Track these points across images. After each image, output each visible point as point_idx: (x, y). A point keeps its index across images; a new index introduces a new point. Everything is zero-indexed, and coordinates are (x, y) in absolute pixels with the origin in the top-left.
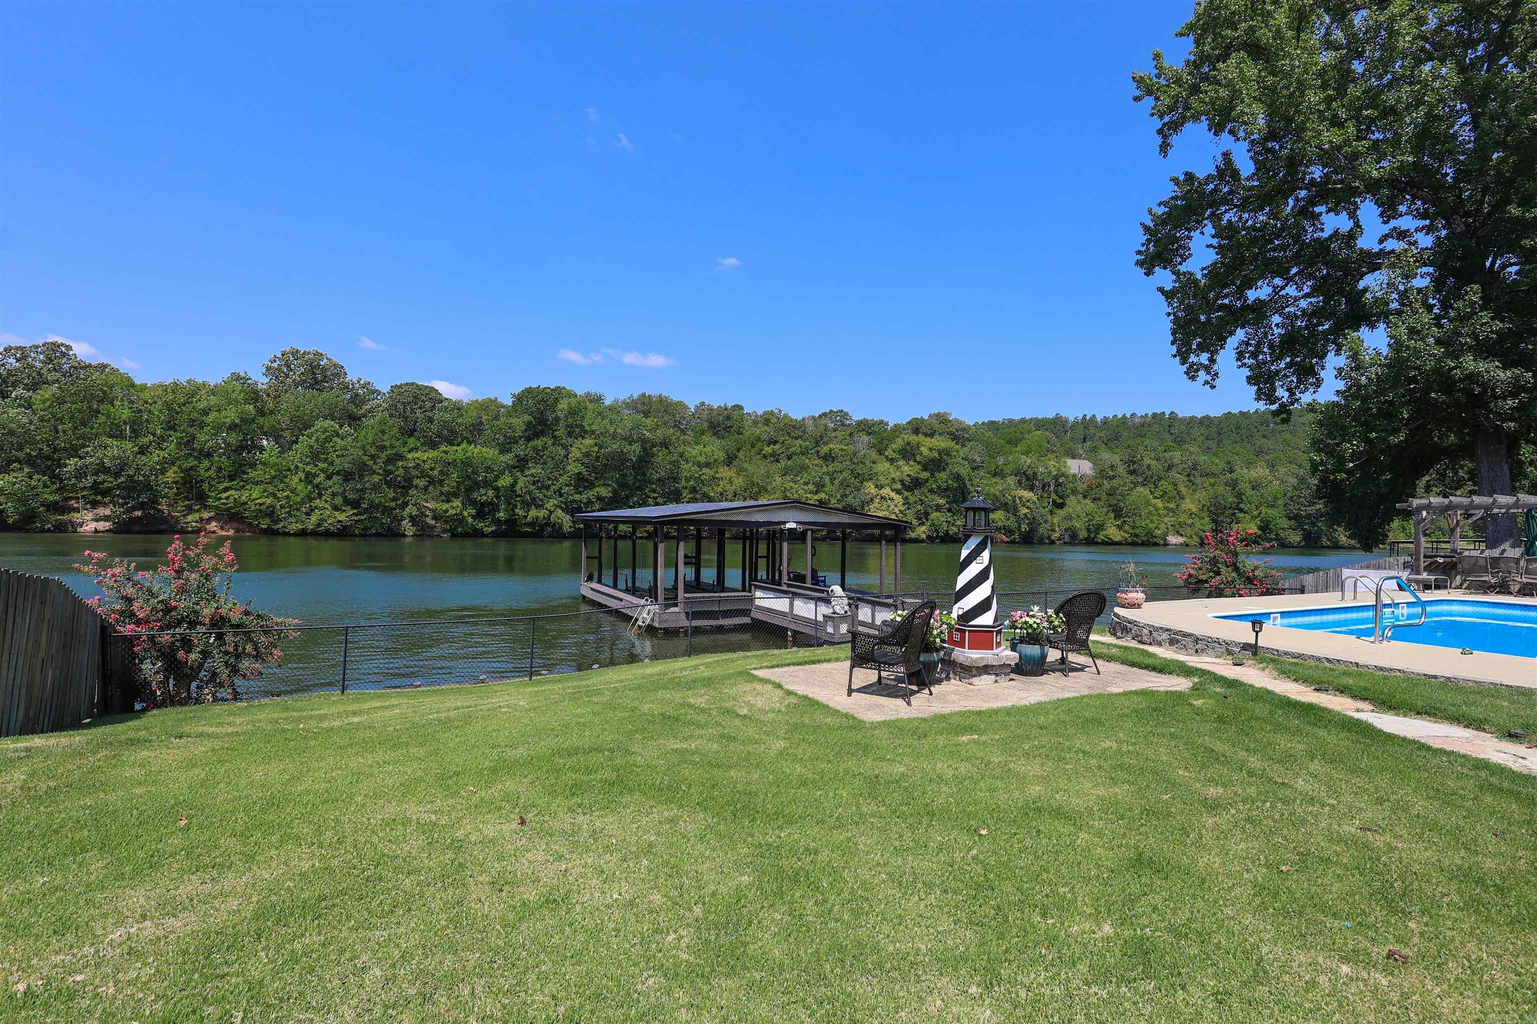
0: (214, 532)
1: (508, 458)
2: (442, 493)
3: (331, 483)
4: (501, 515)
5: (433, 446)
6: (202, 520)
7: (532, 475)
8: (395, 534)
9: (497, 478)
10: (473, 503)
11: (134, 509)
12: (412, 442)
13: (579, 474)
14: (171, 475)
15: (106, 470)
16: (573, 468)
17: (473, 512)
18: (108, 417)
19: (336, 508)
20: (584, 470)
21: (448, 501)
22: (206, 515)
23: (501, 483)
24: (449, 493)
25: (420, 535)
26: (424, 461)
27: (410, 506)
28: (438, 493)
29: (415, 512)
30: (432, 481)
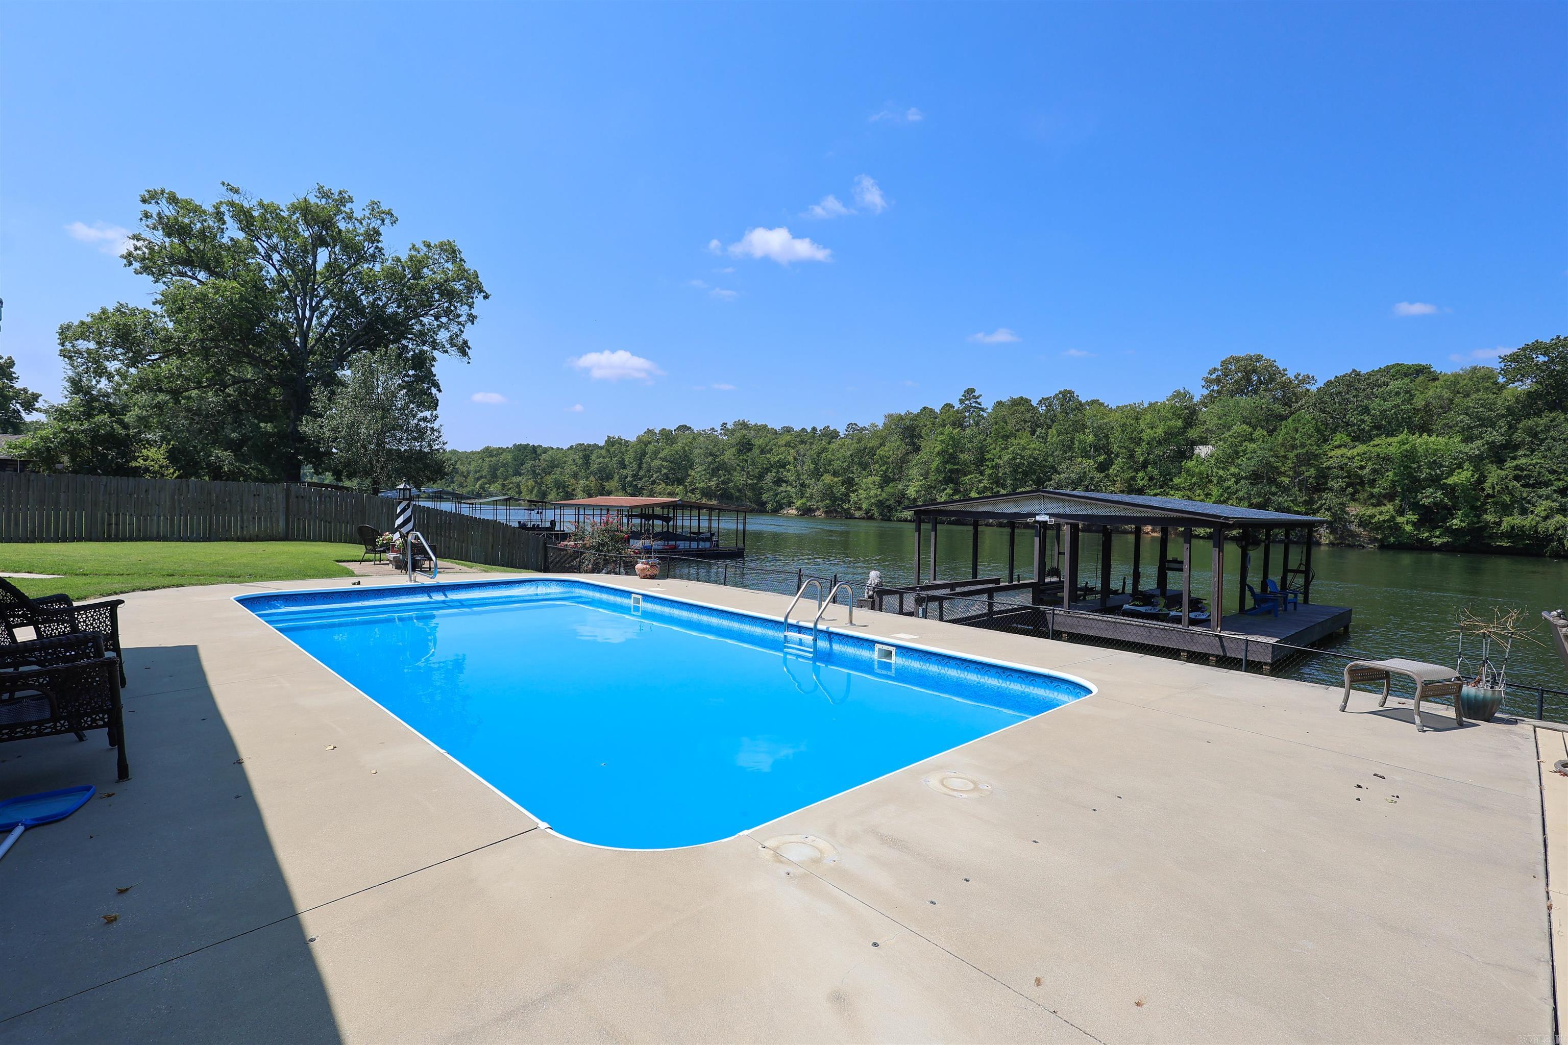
1: (1475, 448)
2: (1372, 496)
3: (1238, 487)
4: (1456, 523)
5: (1360, 437)
9: (1449, 474)
10: (1416, 507)
12: (1339, 438)
17: (1414, 518)
18: (1080, 441)
21: (1379, 504)
23: (1450, 481)
24: (1380, 494)
25: (1338, 544)
26: (1351, 458)
27: (1323, 510)
28: (1366, 495)
29: (1327, 516)
30: (1358, 482)
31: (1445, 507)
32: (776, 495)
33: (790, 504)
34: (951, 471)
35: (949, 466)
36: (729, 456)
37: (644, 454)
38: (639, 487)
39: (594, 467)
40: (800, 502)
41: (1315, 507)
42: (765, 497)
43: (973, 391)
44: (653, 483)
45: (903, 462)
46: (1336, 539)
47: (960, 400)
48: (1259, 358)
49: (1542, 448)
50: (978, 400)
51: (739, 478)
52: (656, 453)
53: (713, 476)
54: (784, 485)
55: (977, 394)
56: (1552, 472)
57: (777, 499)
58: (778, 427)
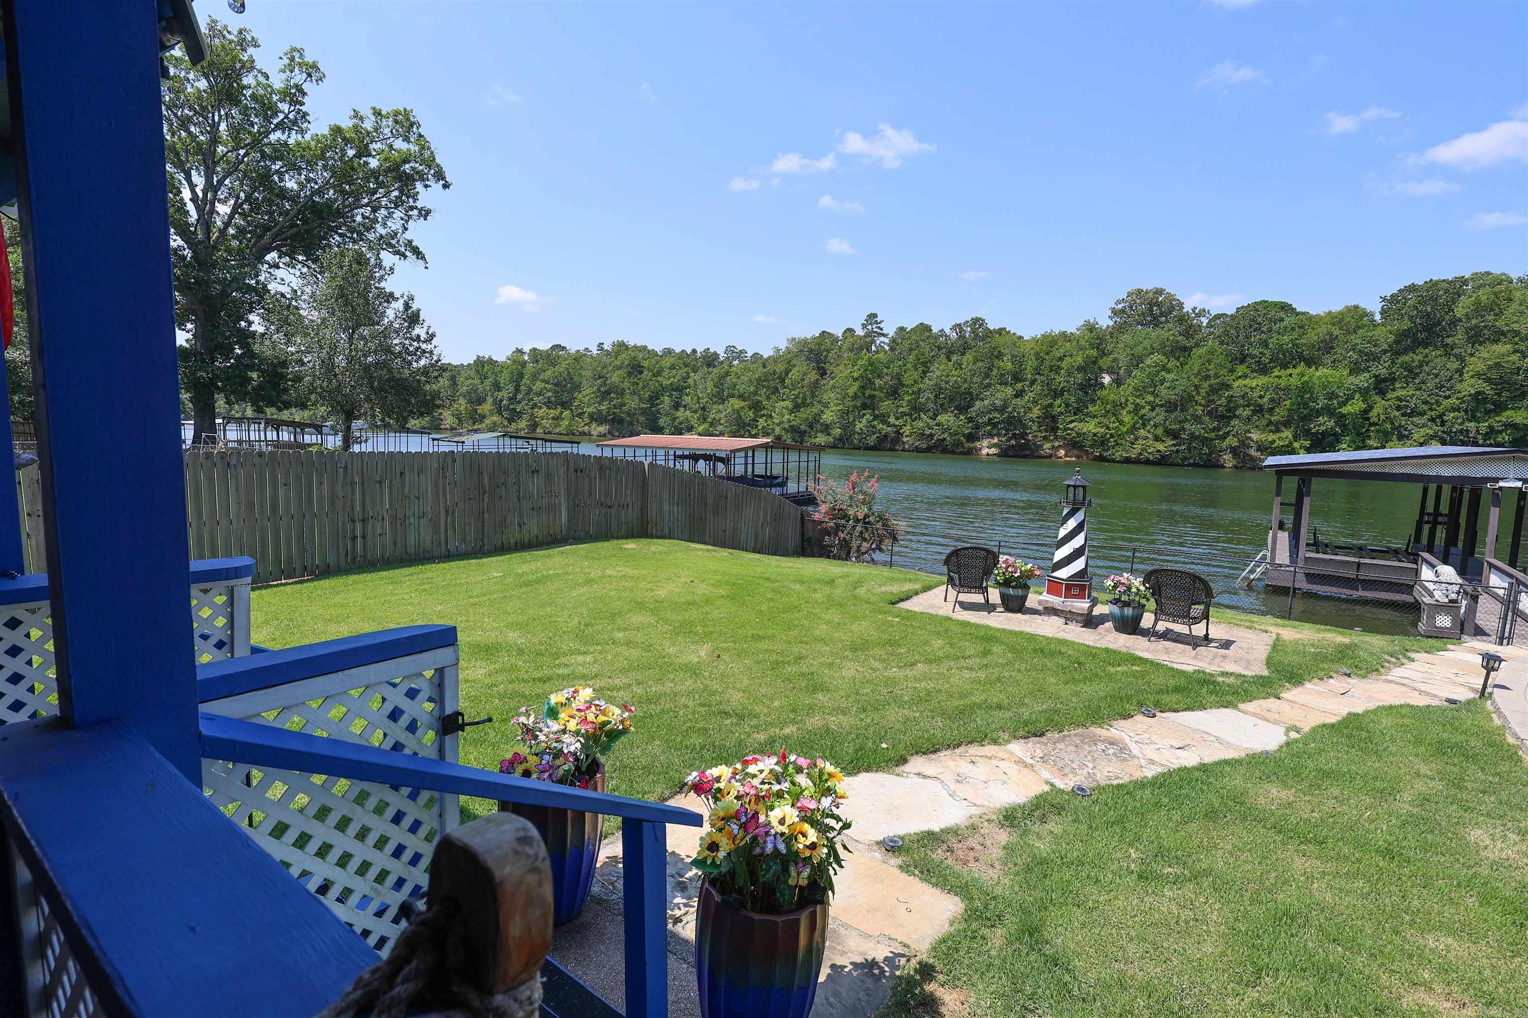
0: (1061, 458)
1: (1363, 380)
2: (1270, 423)
3: (1154, 414)
5: (1264, 370)
6: (1053, 447)
7: (1399, 399)
8: (1211, 464)
9: (1343, 404)
10: (1307, 433)
11: (1011, 438)
12: (1241, 369)
13: (1478, 393)
14: (1036, 412)
15: (996, 409)
16: (1469, 386)
17: (1308, 444)
18: (999, 368)
19: (1157, 439)
20: (1488, 389)
21: (1278, 430)
22: (1056, 444)
24: (1278, 422)
25: (1241, 468)
26: (1252, 388)
27: (1231, 437)
28: (1265, 422)
29: (1235, 444)
30: (1259, 410)
31: (1335, 434)
32: (676, 420)
33: (691, 430)
34: (868, 397)
35: (866, 392)
36: (619, 379)
37: (521, 376)
38: (517, 410)
40: (702, 428)
41: (1221, 433)
43: (875, 316)
44: (534, 406)
45: (815, 386)
46: (1239, 463)
47: (863, 324)
48: (1159, 292)
49: (1417, 381)
50: (881, 325)
51: (632, 403)
52: (535, 375)
53: (603, 399)
54: (683, 409)
55: (879, 320)
56: (1425, 402)
57: (677, 424)
58: (659, 349)
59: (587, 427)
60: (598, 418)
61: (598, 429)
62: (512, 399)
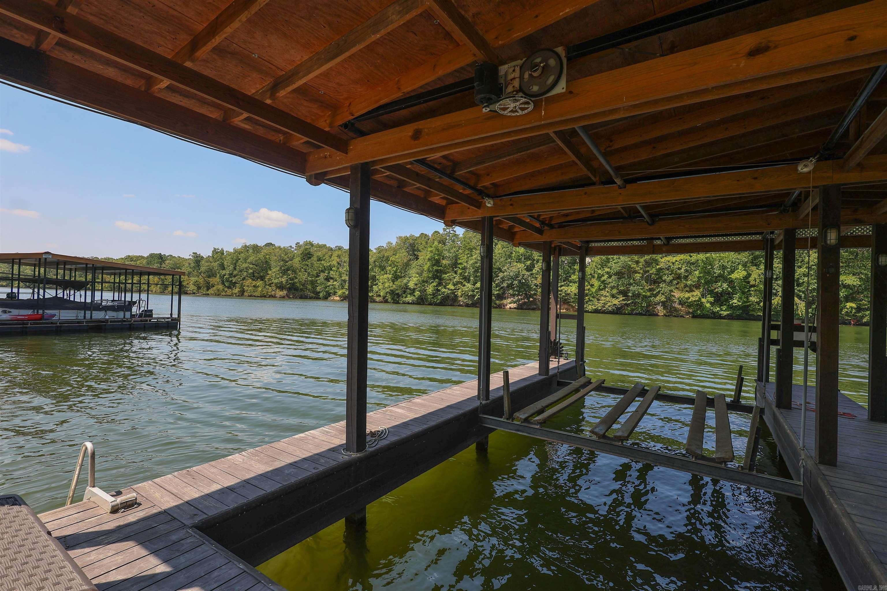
1: (743, 256)
2: (686, 286)
3: (610, 280)
4: (735, 301)
8: (650, 313)
9: (732, 272)
10: (711, 292)
11: (524, 297)
14: (539, 280)
17: (712, 299)
19: (613, 296)
21: (692, 291)
23: (734, 276)
24: (691, 285)
25: (669, 316)
26: (673, 263)
27: (660, 295)
28: (683, 285)
29: (663, 299)
30: (678, 277)
31: (729, 293)
32: (326, 287)
33: (335, 293)
34: (437, 271)
35: (435, 268)
36: (296, 262)
37: (238, 260)
38: (233, 281)
39: (203, 269)
40: (341, 292)
41: (655, 293)
42: (318, 289)
44: (244, 279)
45: (407, 265)
46: (667, 312)
47: (445, 228)
50: (456, 229)
51: (303, 277)
52: (245, 260)
53: (284, 274)
54: (332, 281)
57: (327, 290)
58: (333, 246)
59: (274, 292)
60: (281, 287)
61: (280, 293)
62: (231, 275)
